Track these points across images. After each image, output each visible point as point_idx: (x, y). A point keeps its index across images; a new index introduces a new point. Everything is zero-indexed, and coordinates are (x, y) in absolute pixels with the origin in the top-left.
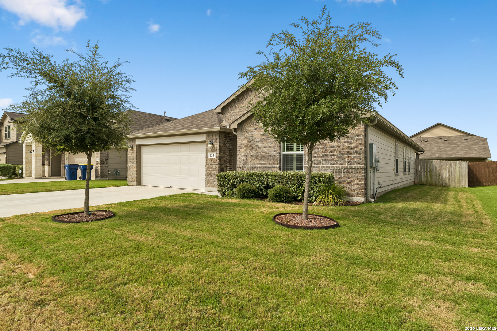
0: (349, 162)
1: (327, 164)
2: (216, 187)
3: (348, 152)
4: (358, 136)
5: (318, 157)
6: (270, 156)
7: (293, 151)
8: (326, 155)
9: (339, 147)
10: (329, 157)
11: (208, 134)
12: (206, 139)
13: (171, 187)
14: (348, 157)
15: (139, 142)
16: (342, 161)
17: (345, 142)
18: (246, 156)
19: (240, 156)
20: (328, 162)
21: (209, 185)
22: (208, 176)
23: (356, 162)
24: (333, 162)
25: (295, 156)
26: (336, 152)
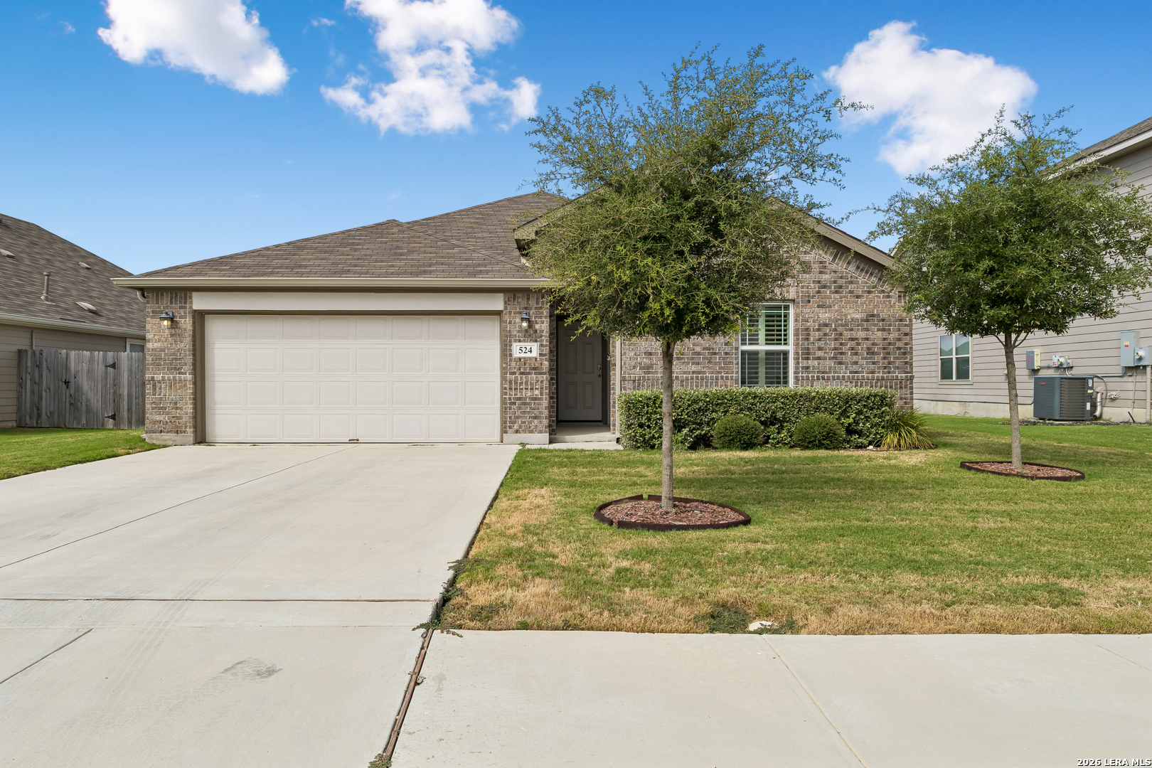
0: (885, 368)
1: (843, 372)
2: (541, 432)
3: (884, 349)
4: (901, 320)
5: (825, 358)
6: (715, 354)
7: (758, 344)
8: (842, 353)
9: (867, 339)
10: (849, 357)
11: (511, 293)
12: (506, 308)
13: (354, 441)
14: (885, 358)
15: (200, 302)
16: (872, 367)
17: (878, 330)
18: (650, 354)
19: (632, 354)
20: (847, 367)
21: (516, 427)
22: (514, 404)
23: (898, 368)
24: (855, 368)
25: (762, 356)
26: (862, 349)
